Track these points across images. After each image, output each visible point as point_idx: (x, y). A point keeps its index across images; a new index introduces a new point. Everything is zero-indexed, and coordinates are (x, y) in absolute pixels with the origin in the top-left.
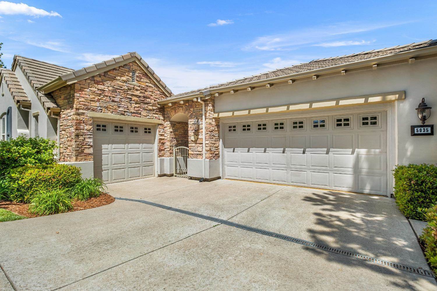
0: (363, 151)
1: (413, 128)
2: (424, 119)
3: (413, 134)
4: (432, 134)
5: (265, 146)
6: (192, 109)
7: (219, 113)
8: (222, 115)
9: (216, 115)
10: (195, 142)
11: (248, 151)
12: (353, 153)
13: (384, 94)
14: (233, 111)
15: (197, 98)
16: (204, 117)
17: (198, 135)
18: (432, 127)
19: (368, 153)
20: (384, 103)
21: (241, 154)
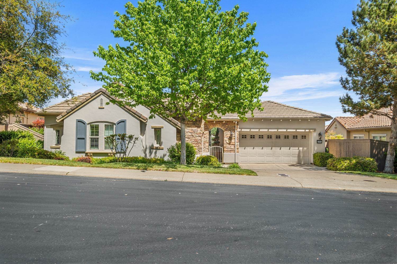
0: (301, 148)
1: (317, 141)
2: (320, 138)
3: (317, 143)
4: (322, 143)
5: (263, 146)
6: (227, 126)
7: (241, 129)
8: (243, 130)
9: (240, 130)
10: (229, 144)
11: (253, 149)
12: (298, 149)
13: (310, 129)
14: (250, 129)
15: (235, 121)
16: (236, 131)
17: (231, 140)
18: (322, 141)
19: (303, 149)
20: (310, 132)
21: (249, 149)
